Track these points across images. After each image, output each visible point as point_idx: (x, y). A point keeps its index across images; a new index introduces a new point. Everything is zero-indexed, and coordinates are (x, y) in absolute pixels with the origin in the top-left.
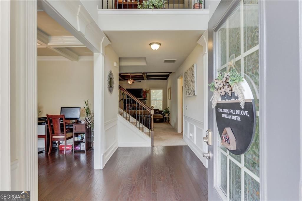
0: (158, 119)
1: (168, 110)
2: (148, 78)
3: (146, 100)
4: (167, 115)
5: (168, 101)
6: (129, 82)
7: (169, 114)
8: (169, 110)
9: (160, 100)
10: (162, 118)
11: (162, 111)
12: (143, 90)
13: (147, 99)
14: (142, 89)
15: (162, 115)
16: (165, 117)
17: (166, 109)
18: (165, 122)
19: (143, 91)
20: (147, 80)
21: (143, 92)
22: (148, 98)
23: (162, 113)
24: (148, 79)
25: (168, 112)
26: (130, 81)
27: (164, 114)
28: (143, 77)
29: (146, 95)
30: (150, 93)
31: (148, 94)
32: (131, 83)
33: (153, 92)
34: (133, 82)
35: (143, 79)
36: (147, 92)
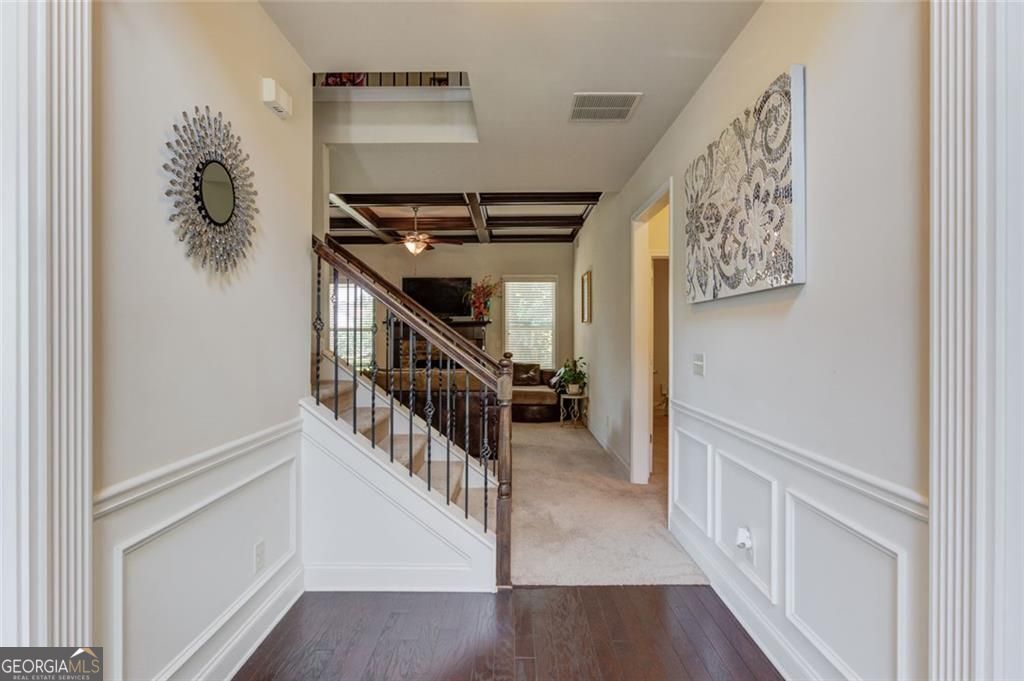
0: (535, 408)
1: (578, 370)
2: (496, 232)
3: (484, 324)
4: (573, 389)
5: (581, 329)
6: (411, 247)
7: (583, 386)
8: (584, 369)
9: (542, 327)
10: (554, 402)
11: (553, 374)
12: (473, 281)
13: (489, 322)
14: (468, 281)
15: (552, 391)
16: (565, 400)
17: (571, 364)
18: (568, 418)
19: (473, 287)
20: (492, 242)
21: (474, 291)
22: (491, 316)
23: (554, 380)
24: (494, 238)
25: (578, 377)
26: (415, 240)
27: (561, 387)
28: (471, 226)
29: (486, 303)
30: (502, 297)
31: (493, 302)
32: (419, 251)
33: (513, 289)
34: (429, 248)
35: (474, 239)
36: (490, 293)
